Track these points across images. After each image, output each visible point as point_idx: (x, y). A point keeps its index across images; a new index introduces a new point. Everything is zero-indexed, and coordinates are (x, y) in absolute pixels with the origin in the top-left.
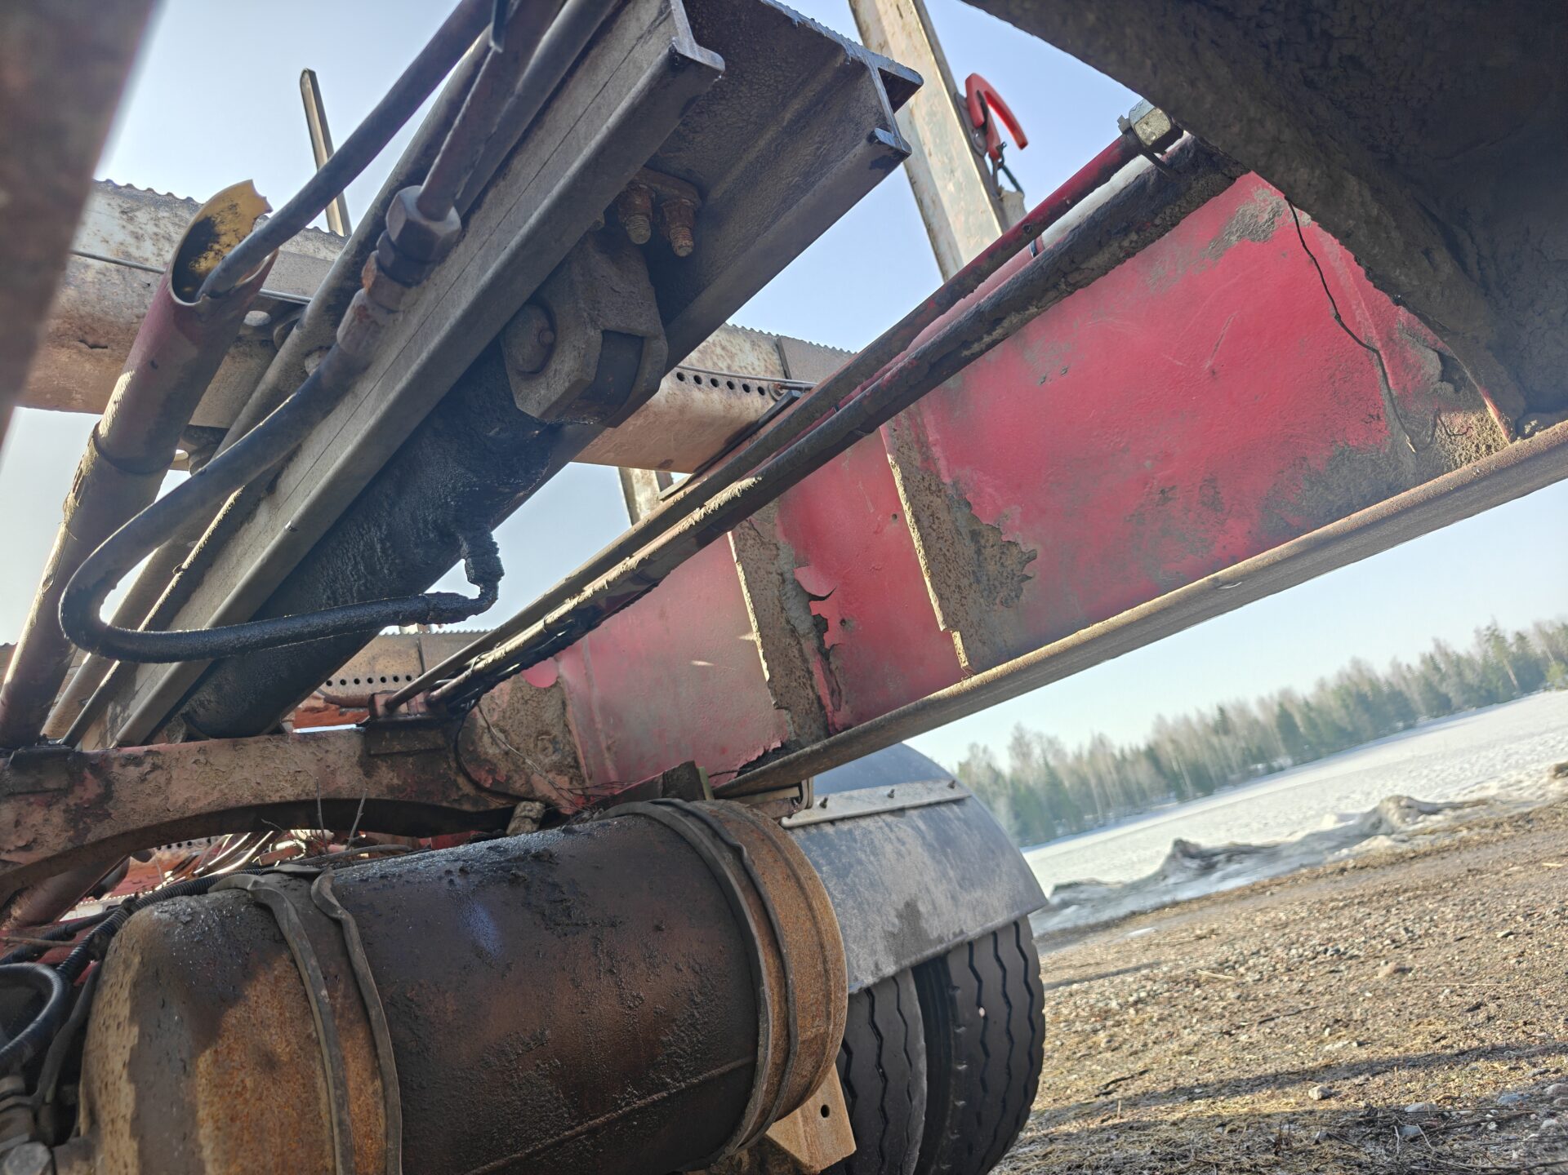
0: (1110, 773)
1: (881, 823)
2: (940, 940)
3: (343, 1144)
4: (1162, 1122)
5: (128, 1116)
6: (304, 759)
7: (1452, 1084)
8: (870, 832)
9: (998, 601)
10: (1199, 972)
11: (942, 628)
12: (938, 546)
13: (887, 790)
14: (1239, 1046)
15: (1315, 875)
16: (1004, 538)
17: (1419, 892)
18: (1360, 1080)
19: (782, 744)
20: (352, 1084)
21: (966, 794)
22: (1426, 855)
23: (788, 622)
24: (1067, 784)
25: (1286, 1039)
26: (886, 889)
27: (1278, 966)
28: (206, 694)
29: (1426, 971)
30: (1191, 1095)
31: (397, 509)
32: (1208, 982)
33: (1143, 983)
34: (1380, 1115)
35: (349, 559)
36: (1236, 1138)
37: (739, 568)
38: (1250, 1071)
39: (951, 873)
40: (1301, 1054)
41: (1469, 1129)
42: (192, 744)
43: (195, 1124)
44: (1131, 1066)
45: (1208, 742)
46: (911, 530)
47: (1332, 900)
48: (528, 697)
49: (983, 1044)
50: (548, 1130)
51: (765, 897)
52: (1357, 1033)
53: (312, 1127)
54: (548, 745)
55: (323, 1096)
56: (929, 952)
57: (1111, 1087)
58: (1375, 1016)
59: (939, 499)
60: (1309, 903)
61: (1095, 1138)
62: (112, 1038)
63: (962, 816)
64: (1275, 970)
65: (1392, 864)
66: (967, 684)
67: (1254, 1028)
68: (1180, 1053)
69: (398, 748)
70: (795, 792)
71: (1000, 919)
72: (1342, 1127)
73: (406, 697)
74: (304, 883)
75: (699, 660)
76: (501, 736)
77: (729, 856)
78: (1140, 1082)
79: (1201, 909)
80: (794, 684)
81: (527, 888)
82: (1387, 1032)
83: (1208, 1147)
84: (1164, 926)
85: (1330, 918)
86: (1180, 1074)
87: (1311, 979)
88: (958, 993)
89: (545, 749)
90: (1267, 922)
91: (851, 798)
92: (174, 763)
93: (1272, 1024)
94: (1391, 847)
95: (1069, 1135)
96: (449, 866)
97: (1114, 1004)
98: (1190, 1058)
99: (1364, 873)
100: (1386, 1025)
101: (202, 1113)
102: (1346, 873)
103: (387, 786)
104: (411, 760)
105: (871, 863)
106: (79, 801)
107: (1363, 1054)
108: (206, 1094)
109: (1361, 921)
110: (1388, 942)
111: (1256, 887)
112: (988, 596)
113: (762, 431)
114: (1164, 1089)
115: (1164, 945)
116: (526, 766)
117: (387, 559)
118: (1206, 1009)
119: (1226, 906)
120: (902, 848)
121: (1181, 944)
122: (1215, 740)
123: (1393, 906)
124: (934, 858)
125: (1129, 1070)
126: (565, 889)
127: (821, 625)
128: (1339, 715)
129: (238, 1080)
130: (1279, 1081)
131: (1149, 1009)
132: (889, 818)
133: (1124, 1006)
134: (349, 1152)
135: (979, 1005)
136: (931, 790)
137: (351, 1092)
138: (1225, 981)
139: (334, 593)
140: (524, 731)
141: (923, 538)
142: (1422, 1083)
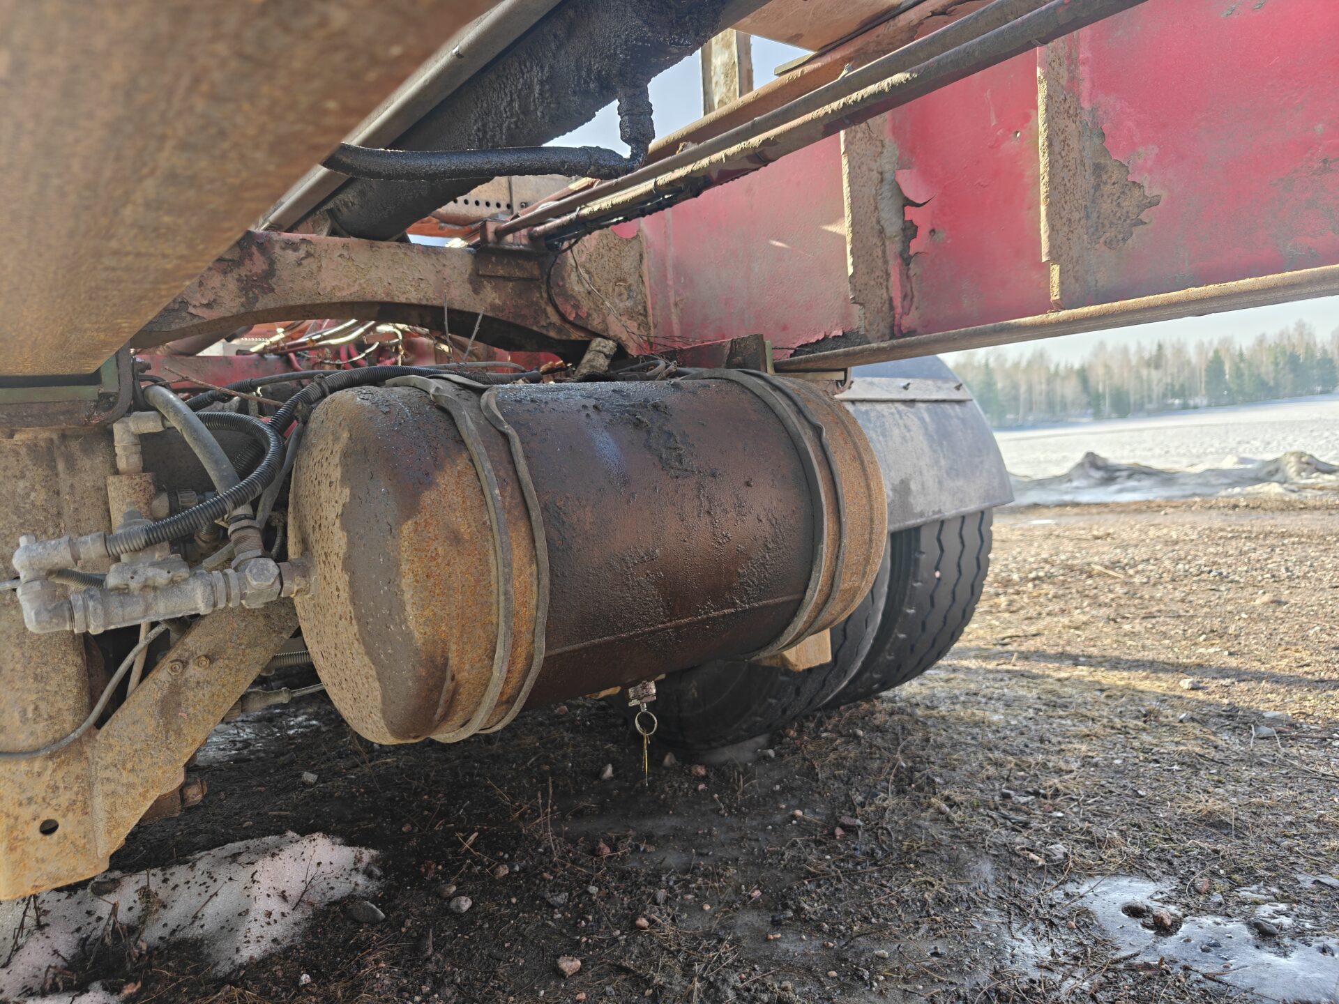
0: (1041, 383)
1: (893, 410)
2: (922, 514)
3: (506, 609)
4: (1048, 676)
5: (341, 555)
6: (425, 267)
7: (1307, 703)
8: (883, 416)
9: (1102, 240)
10: (1093, 566)
11: (1044, 259)
12: (1062, 174)
13: (904, 382)
14: (1122, 632)
15: (1209, 505)
16: (1130, 179)
17: (1303, 540)
18: (1227, 681)
19: (844, 333)
20: (515, 565)
21: (969, 398)
22: (1315, 508)
23: (878, 222)
24: (999, 385)
25: (1165, 635)
26: (888, 466)
27: (1164, 575)
28: (349, 196)
29: (1300, 607)
30: (1075, 660)
31: (563, 52)
32: (1099, 575)
33: (1042, 565)
34: (1240, 713)
35: (506, 95)
36: (1112, 703)
37: (844, 161)
38: (1130, 654)
39: (943, 462)
40: (1176, 650)
41: (1316, 741)
42: (337, 239)
43: (399, 574)
44: (1025, 628)
45: (1138, 372)
46: (1041, 153)
47: (1222, 530)
48: (612, 245)
49: (932, 598)
50: (647, 622)
51: (835, 472)
52: (1229, 644)
53: (484, 592)
54: (624, 291)
55: (494, 570)
56: (911, 522)
57: (1007, 641)
58: (1248, 634)
59: (1074, 126)
60: (1199, 529)
61: (991, 676)
62: (325, 492)
63: (961, 415)
64: (1161, 578)
65: (1282, 510)
66: (1052, 316)
67: (1137, 621)
68: (1070, 627)
69: (501, 272)
70: (840, 376)
71: (972, 507)
72: (1205, 715)
73: (512, 229)
74: (474, 396)
75: (778, 240)
76: (587, 276)
77: (810, 433)
78: (1032, 642)
79: (1099, 513)
80: (872, 283)
81: (648, 432)
82: (1257, 650)
83: (1086, 703)
84: (1064, 521)
85: (1218, 545)
86: (1068, 643)
87: (1192, 592)
88: (923, 557)
89: (621, 294)
90: (1158, 537)
91: (872, 384)
92: (323, 253)
93: (1154, 621)
94: (1281, 495)
95: (968, 669)
96: (585, 402)
97: (1015, 577)
98: (1077, 632)
99: (1254, 513)
100: (1256, 644)
101: (405, 567)
102: (1237, 510)
103: (490, 305)
104: (510, 284)
105: (879, 442)
106: (248, 274)
107: (1233, 662)
108: (408, 553)
109: (1246, 553)
110: (1269, 575)
111: (1153, 505)
112: (1093, 234)
113: (902, 16)
114: (1053, 652)
115: (1064, 537)
116: (604, 307)
117: (543, 102)
118: (1096, 597)
119: (1122, 515)
120: (907, 434)
121: (1079, 539)
122: (1144, 372)
123: (1278, 546)
124: (931, 447)
125: (1024, 631)
126: (678, 438)
127: (910, 231)
128: (1266, 369)
129: (433, 548)
130: (1153, 667)
131: (1045, 586)
132: (901, 407)
133: (1025, 580)
134: (510, 614)
135: (937, 569)
136: (939, 388)
137: (514, 571)
138: (1115, 578)
139: (484, 125)
140: (606, 276)
141: (1051, 164)
142: (1281, 697)
